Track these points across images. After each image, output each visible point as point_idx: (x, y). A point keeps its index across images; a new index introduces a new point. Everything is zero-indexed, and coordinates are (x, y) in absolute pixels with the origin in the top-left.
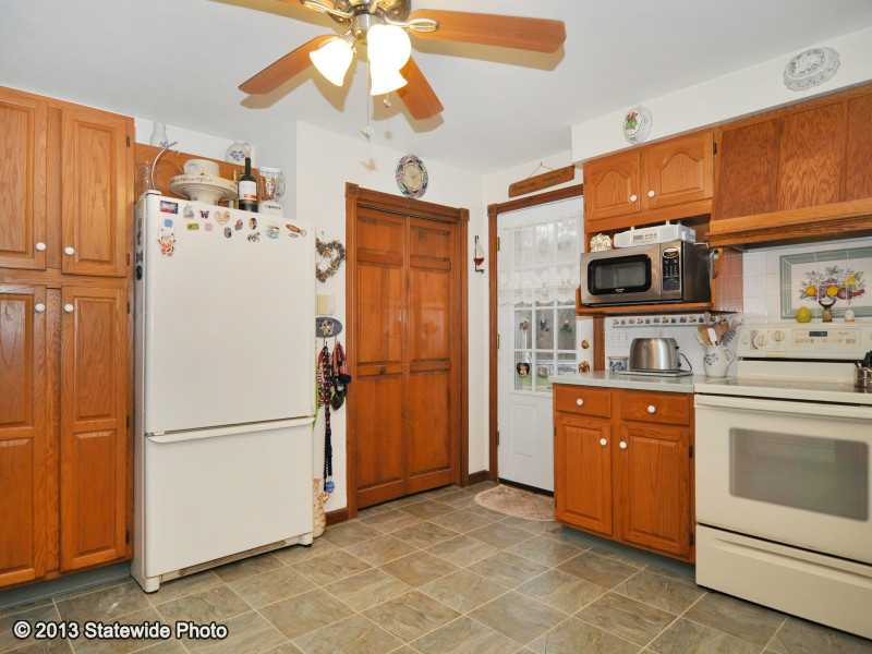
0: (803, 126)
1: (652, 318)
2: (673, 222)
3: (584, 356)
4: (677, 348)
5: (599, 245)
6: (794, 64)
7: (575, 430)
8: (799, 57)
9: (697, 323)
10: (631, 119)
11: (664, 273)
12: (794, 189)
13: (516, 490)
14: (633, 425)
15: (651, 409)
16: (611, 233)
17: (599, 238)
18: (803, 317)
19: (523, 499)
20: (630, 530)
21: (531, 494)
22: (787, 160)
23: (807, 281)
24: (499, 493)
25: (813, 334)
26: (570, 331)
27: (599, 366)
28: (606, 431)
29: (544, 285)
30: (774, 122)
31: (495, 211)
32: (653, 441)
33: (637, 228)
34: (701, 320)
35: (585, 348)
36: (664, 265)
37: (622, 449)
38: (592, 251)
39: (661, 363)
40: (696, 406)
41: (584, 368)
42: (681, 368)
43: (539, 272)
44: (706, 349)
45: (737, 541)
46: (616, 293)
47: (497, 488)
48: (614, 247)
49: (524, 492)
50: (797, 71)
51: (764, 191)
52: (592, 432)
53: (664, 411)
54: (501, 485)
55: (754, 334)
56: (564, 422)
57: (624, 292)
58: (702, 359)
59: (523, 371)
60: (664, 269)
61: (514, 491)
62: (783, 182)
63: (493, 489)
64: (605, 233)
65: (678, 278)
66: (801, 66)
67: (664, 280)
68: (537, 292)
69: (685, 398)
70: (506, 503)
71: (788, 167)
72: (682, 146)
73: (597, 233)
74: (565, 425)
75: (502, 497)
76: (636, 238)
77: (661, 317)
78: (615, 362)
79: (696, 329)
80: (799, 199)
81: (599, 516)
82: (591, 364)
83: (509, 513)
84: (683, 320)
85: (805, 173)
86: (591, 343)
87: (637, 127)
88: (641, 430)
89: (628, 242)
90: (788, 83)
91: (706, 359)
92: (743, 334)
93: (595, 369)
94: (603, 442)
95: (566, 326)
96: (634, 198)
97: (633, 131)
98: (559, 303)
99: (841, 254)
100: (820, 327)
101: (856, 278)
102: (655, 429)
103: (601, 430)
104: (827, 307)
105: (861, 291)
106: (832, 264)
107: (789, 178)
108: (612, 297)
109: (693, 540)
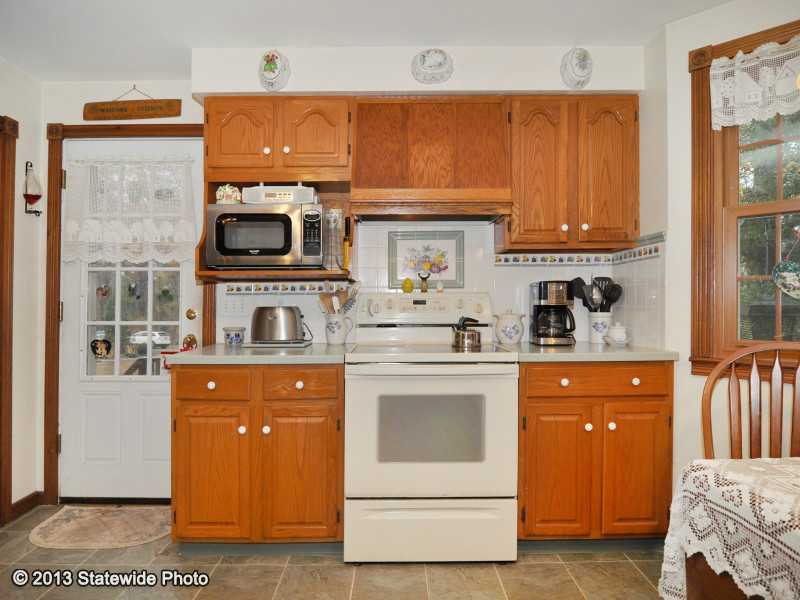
0: (424, 116)
1: (271, 285)
2: (306, 184)
3: (189, 328)
4: (302, 317)
5: (228, 197)
6: (424, 56)
7: (202, 420)
8: (428, 52)
9: (316, 291)
10: (270, 60)
11: (305, 237)
12: (421, 170)
13: (91, 508)
14: (277, 405)
15: (300, 385)
16: (240, 186)
17: (228, 189)
18: (407, 287)
19: (104, 519)
20: (272, 525)
21: (113, 508)
22: (414, 144)
23: (409, 256)
24: (68, 520)
25: (416, 302)
26: (171, 299)
27: (209, 340)
28: (245, 417)
29: (135, 239)
30: (402, 106)
31: (58, 134)
32: (300, 420)
33: (266, 184)
34: (320, 289)
35: (190, 318)
36: (305, 227)
37: (263, 434)
38: (218, 202)
39: (282, 334)
40: (346, 377)
41: (190, 343)
42: (305, 338)
43: (130, 222)
44: (328, 319)
45: (378, 507)
46: (250, 254)
47: (60, 513)
48: (241, 202)
49: (103, 508)
50: (427, 63)
51: (397, 167)
52: (228, 420)
53: (312, 386)
54: (67, 507)
55: (370, 301)
56: (187, 413)
57: (259, 254)
58: (324, 327)
59: (102, 349)
60: (305, 232)
61: (88, 511)
62: (412, 163)
63: (55, 517)
64: (233, 184)
65: (319, 243)
66: (430, 61)
67: (305, 244)
68: (125, 248)
69: (333, 370)
70: (83, 531)
71: (414, 150)
72: (319, 108)
73: (224, 184)
74: (187, 416)
75: (72, 525)
77: (280, 285)
78: (233, 335)
79: (317, 298)
80: (425, 181)
81: (235, 520)
82: (199, 338)
83: (95, 546)
84: (303, 288)
85: (428, 158)
86: (198, 313)
87: (277, 71)
88: (287, 410)
89: (259, 198)
90: (416, 74)
91: (329, 327)
92: (360, 301)
93: (204, 344)
94: (242, 430)
95: (165, 293)
96: (267, 151)
97: (272, 75)
98: (158, 264)
99: (433, 235)
100: (420, 296)
101: (443, 255)
102: (302, 406)
103: (238, 416)
104: (424, 279)
105: (446, 267)
106: (426, 243)
107: (416, 160)
108: (244, 259)
109: (339, 517)
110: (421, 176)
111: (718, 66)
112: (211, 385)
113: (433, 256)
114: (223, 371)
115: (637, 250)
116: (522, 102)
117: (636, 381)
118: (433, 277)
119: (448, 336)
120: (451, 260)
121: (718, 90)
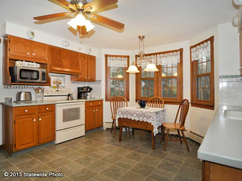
10: (33, 33)
11: (42, 76)
14: (42, 114)
18: (54, 87)
23: (54, 80)
25: (57, 91)
32: (47, 116)
36: (42, 74)
37: (40, 121)
38: (16, 65)
40: (57, 106)
51: (60, 63)
52: (31, 119)
55: (47, 91)
57: (31, 79)
65: (45, 78)
67: (42, 78)
74: (19, 119)
76: (28, 64)
78: (10, 100)
80: (66, 67)
88: (44, 114)
89: (26, 65)
92: (45, 90)
94: (34, 120)
96: (28, 54)
97: (33, 37)
99: (59, 76)
100: (58, 89)
101: (61, 81)
102: (47, 113)
103: (33, 117)
104: (58, 86)
105: (61, 83)
106: (57, 78)
107: (64, 62)
108: (27, 80)
109: (55, 135)
110: (65, 66)
111: (109, 58)
112: (26, 111)
113: (59, 81)
114: (28, 107)
115: (95, 82)
116: (80, 55)
117: (99, 103)
118: (60, 85)
119: (66, 97)
120: (62, 82)
121: (109, 61)
